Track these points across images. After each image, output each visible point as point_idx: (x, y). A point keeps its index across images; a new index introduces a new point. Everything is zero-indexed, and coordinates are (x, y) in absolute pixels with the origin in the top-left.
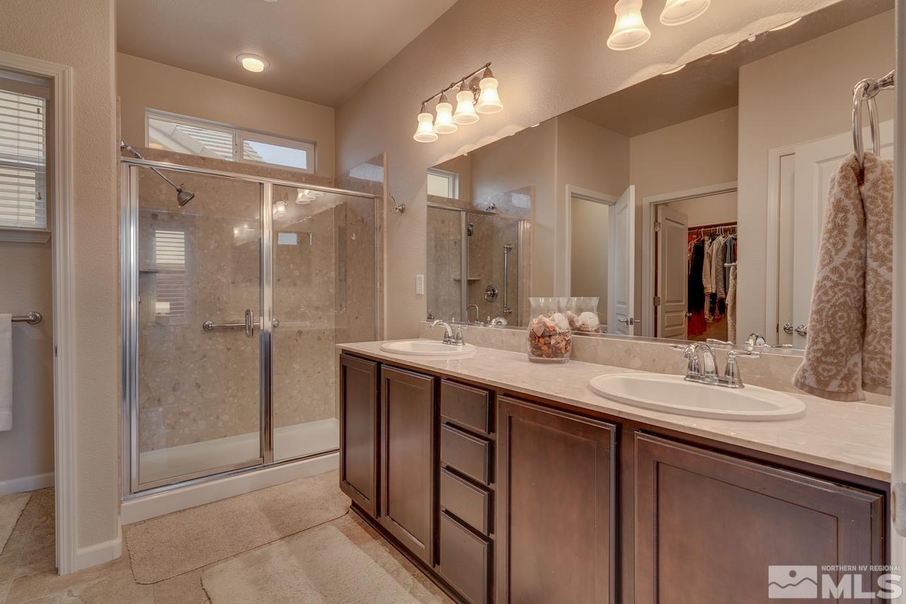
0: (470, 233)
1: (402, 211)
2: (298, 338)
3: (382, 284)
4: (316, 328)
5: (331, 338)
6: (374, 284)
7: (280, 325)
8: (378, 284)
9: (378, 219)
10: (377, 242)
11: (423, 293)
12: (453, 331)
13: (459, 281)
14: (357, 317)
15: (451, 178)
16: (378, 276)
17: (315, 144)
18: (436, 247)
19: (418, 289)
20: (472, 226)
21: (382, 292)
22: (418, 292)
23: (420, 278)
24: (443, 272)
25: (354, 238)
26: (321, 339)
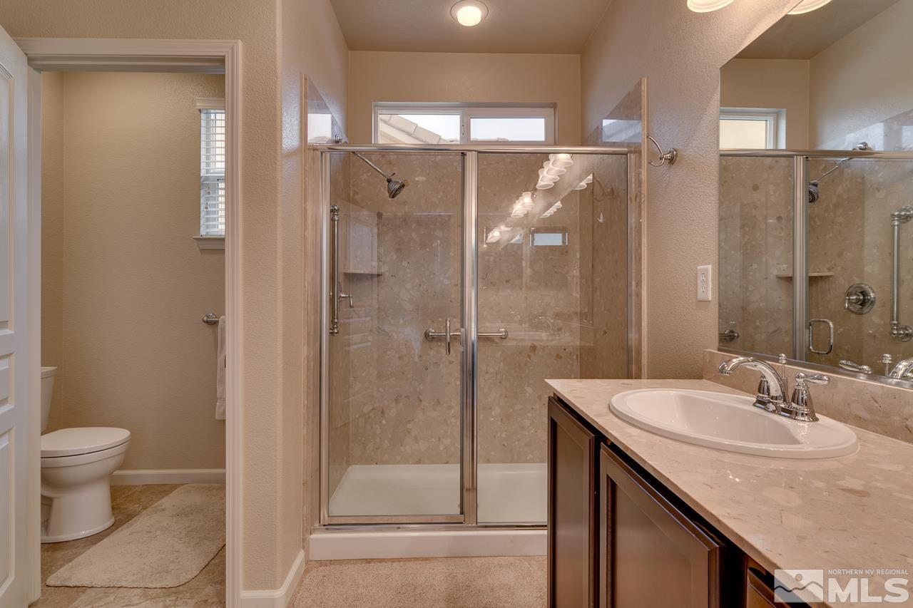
0: (812, 198)
1: (672, 161)
2: (531, 354)
3: (639, 283)
4: (554, 342)
5: (575, 357)
6: (628, 285)
7: (509, 336)
8: (634, 283)
9: (633, 185)
10: (632, 220)
11: (710, 299)
12: (783, 385)
13: (790, 280)
14: (606, 333)
15: (771, 120)
16: (633, 271)
17: (554, 106)
18: (742, 226)
19: (700, 290)
20: (816, 185)
21: (639, 296)
22: (701, 296)
23: (705, 273)
24: (755, 266)
25: (601, 221)
26: (561, 357)
